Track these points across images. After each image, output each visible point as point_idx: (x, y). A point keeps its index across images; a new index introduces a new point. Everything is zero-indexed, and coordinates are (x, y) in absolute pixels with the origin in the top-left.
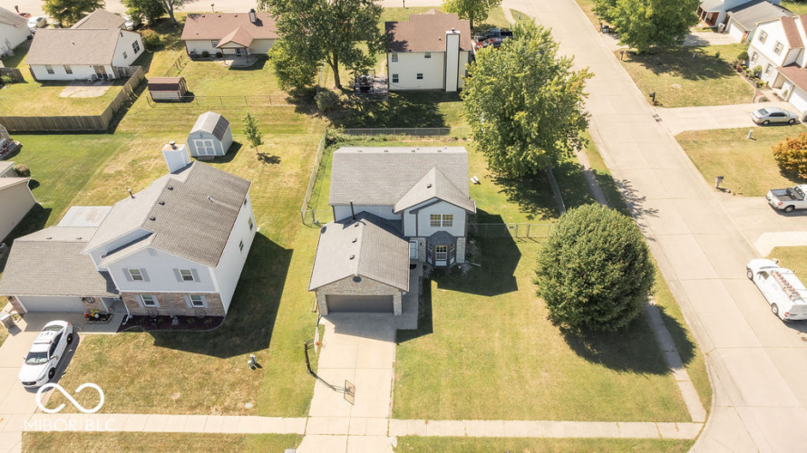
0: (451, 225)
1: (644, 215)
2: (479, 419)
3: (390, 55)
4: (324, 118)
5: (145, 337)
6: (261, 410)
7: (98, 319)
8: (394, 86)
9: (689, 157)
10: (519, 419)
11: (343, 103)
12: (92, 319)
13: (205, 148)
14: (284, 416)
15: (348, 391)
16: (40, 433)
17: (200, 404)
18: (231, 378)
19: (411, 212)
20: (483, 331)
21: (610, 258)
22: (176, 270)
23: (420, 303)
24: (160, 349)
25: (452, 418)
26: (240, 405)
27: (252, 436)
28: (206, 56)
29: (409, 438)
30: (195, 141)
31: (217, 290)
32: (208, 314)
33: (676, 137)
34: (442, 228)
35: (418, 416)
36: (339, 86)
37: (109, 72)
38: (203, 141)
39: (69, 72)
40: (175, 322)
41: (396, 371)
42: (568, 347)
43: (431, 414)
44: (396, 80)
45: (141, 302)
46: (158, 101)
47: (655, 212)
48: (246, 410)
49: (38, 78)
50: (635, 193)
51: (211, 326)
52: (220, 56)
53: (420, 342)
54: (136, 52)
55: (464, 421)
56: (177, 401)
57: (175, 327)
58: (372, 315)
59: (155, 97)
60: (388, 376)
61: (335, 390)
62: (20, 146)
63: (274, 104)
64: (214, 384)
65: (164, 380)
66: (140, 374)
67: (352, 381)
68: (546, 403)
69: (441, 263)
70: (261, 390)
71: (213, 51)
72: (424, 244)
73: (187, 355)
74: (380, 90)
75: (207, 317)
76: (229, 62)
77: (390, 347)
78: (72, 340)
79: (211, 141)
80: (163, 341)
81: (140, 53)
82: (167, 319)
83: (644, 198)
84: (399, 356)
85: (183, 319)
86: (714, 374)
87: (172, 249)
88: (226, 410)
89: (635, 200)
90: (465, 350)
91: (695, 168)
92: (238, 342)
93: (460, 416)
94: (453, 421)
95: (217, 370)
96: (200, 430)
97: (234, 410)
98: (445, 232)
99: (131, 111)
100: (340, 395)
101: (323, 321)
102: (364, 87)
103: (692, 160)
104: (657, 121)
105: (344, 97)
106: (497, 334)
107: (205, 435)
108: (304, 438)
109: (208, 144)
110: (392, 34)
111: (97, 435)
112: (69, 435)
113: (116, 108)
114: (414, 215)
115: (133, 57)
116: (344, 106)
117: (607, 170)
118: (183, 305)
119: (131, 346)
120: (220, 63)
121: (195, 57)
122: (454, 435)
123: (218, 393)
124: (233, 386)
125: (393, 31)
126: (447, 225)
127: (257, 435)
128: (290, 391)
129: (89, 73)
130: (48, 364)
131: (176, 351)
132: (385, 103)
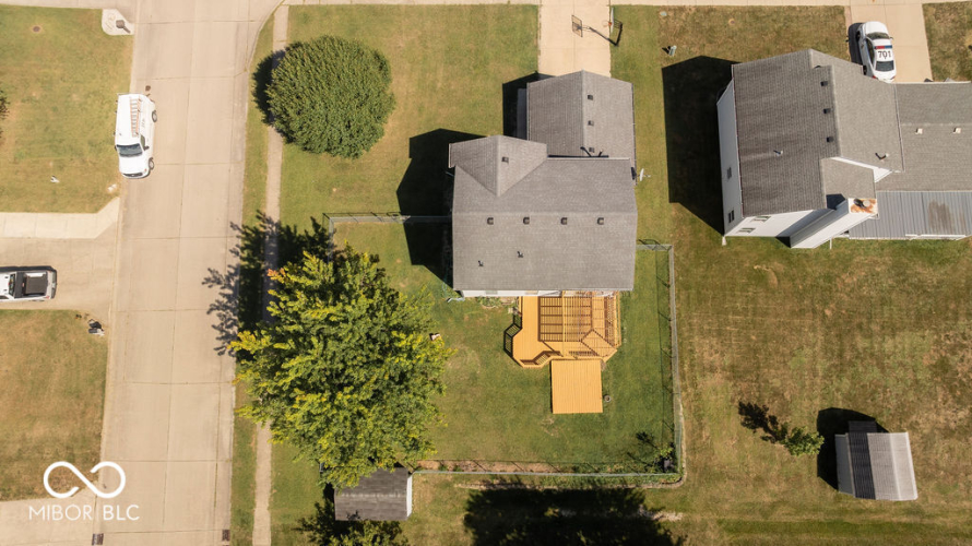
6: (651, 10)
15: (578, 27)
17: (706, 14)
18: (688, 38)
20: (452, 87)
23: (515, 120)
26: (671, 14)
41: (536, 47)
47: (209, 280)
48: (665, 10)
53: (514, 74)
56: (728, 17)
60: (544, 42)
61: (591, 28)
64: (701, 32)
67: (575, 36)
70: (657, 28)
77: (542, 70)
84: (535, 60)
86: (250, 47)
88: (682, 9)
90: (471, 68)
92: (694, 74)
95: (704, 45)
97: (675, 10)
100: (585, 24)
106: (439, 85)
123: (694, 24)
124: (683, 31)
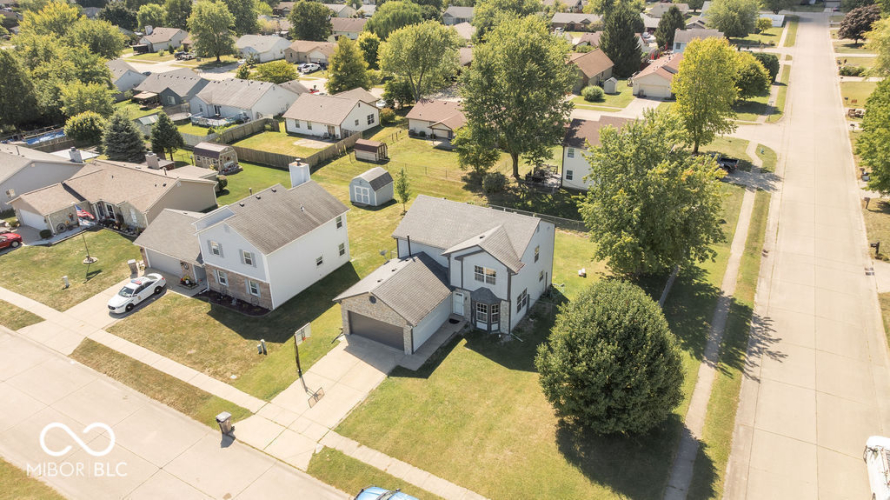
0: (494, 283)
1: (764, 356)
2: (409, 463)
3: (567, 149)
4: (484, 198)
5: (206, 307)
6: (239, 384)
7: (186, 285)
8: (567, 183)
9: (883, 318)
10: (448, 479)
11: (509, 189)
12: (183, 283)
13: (362, 195)
14: (252, 394)
15: (316, 396)
16: (93, 342)
17: (201, 363)
18: (237, 353)
19: (457, 258)
20: (477, 395)
21: (605, 335)
22: (241, 251)
24: (209, 317)
25: (385, 452)
26: (228, 374)
27: (217, 398)
28: (422, 136)
29: (333, 451)
30: (356, 187)
31: (268, 280)
32: (260, 305)
33: (879, 295)
34: (485, 285)
35: (355, 438)
36: (516, 174)
37: (338, 132)
38: (362, 188)
39: (310, 128)
40: (234, 303)
41: (369, 397)
42: (555, 439)
43: (369, 442)
44: (569, 177)
45: (217, 277)
46: (358, 159)
47: (782, 356)
48: (229, 379)
49: (289, 130)
50: (770, 333)
51: (256, 313)
52: (434, 137)
53: (410, 382)
54: (369, 123)
55: (394, 459)
56: (190, 356)
57: (232, 307)
58: (385, 347)
59: (359, 157)
60: (359, 397)
61: (307, 391)
62: (241, 170)
63: (449, 179)
64: (223, 353)
65: (193, 339)
66: (183, 328)
67: (325, 390)
68: (487, 476)
69: (483, 326)
70: (252, 370)
71: (429, 132)
72: (469, 299)
73: (224, 327)
74: (553, 184)
75: (258, 307)
76: (437, 143)
77: (380, 376)
78: (159, 291)
79: (368, 189)
80: (215, 314)
81: (372, 125)
82: (230, 299)
83: (777, 340)
84: (382, 387)
85: (241, 302)
87: (241, 230)
88: (215, 374)
89: (765, 339)
90: (446, 403)
91: (882, 329)
93: (392, 453)
94: (383, 455)
95: (234, 344)
96: (185, 379)
97: (221, 376)
98: (488, 290)
99: (335, 163)
100: (308, 397)
101: (343, 339)
102: (537, 179)
103: (884, 321)
104: (867, 274)
105: (514, 184)
106: (489, 402)
107: (187, 385)
108: (252, 417)
109: (365, 191)
110: (576, 130)
111: (122, 357)
112: (106, 349)
113: (324, 157)
114: (459, 262)
115: (364, 126)
116: (509, 192)
117: (753, 303)
118: (244, 289)
119: (192, 309)
120: (429, 143)
121: (413, 134)
122: (374, 465)
123: (221, 360)
124: (235, 359)
125: (577, 128)
126: (491, 283)
127: (221, 399)
128: (272, 379)
129: (322, 130)
130: (130, 299)
131: (217, 322)
132: (550, 197)
